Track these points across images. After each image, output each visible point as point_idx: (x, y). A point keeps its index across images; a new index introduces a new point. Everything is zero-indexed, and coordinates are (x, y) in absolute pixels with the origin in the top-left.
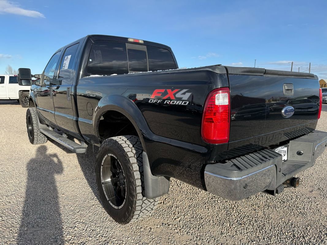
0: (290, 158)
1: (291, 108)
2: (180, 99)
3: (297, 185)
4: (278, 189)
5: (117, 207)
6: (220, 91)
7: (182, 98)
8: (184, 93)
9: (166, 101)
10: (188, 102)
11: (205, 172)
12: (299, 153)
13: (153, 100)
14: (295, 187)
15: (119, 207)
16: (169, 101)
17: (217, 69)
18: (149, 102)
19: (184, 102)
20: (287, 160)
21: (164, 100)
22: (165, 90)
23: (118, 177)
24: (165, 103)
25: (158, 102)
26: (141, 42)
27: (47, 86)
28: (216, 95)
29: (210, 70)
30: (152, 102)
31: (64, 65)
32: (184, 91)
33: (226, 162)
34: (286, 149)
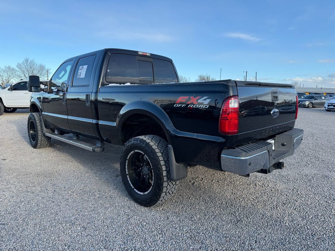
0: (277, 148)
1: (277, 110)
2: (202, 104)
3: (282, 168)
4: (270, 169)
5: (143, 193)
6: (232, 98)
7: (203, 103)
8: (205, 100)
9: (190, 105)
10: (208, 106)
11: (221, 155)
12: (283, 145)
13: (178, 105)
14: (281, 169)
15: (145, 193)
16: (193, 105)
17: (230, 83)
18: (174, 106)
19: (205, 106)
20: (274, 150)
21: (188, 105)
22: (189, 97)
23: (142, 169)
24: (189, 107)
25: (182, 106)
26: (148, 54)
27: (53, 93)
28: (230, 101)
29: (225, 83)
30: (177, 106)
31: (79, 74)
32: (205, 98)
33: (236, 148)
34: (273, 141)
